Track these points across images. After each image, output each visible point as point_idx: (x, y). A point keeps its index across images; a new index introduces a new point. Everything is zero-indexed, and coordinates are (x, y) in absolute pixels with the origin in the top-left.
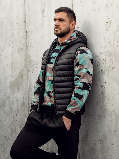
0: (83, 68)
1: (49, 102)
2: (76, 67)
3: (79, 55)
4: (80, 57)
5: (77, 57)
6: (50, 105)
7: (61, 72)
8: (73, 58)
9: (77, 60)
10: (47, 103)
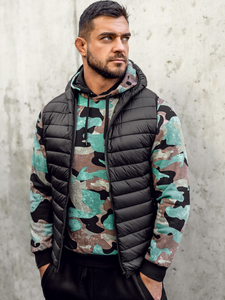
0: (176, 153)
1: (95, 244)
2: (160, 151)
3: (165, 121)
4: (168, 127)
5: (161, 129)
6: (102, 253)
7: (126, 167)
8: (154, 132)
9: (162, 134)
10: (92, 248)
